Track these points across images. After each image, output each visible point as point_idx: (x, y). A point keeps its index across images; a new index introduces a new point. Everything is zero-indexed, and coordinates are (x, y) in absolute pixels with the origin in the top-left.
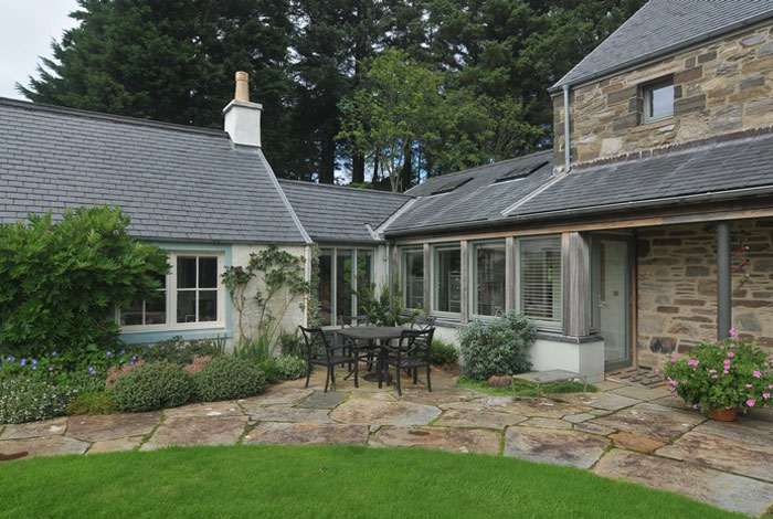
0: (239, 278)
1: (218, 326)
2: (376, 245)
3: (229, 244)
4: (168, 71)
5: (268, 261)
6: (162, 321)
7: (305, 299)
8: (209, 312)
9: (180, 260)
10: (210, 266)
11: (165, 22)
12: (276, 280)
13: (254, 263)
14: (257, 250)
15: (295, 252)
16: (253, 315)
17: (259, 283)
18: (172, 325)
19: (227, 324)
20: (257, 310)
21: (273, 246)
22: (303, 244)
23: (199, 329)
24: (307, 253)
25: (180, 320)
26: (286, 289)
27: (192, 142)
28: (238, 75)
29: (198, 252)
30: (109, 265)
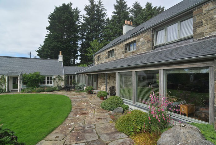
0: (54, 79)
1: (52, 85)
2: (76, 75)
3: (53, 75)
4: (56, 48)
5: (58, 77)
6: (45, 84)
7: (63, 82)
8: (51, 83)
9: (47, 77)
10: (51, 78)
11: (56, 40)
12: (59, 79)
13: (56, 77)
14: (57, 76)
15: (62, 76)
16: (56, 84)
17: (57, 80)
18: (46, 85)
19: (53, 85)
20: (57, 83)
21: (59, 75)
22: (63, 75)
23: (49, 85)
24: (64, 76)
25: (47, 84)
26: (61, 81)
27: (53, 61)
28: (60, 52)
29: (49, 76)
30: (37, 78)
